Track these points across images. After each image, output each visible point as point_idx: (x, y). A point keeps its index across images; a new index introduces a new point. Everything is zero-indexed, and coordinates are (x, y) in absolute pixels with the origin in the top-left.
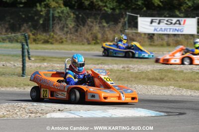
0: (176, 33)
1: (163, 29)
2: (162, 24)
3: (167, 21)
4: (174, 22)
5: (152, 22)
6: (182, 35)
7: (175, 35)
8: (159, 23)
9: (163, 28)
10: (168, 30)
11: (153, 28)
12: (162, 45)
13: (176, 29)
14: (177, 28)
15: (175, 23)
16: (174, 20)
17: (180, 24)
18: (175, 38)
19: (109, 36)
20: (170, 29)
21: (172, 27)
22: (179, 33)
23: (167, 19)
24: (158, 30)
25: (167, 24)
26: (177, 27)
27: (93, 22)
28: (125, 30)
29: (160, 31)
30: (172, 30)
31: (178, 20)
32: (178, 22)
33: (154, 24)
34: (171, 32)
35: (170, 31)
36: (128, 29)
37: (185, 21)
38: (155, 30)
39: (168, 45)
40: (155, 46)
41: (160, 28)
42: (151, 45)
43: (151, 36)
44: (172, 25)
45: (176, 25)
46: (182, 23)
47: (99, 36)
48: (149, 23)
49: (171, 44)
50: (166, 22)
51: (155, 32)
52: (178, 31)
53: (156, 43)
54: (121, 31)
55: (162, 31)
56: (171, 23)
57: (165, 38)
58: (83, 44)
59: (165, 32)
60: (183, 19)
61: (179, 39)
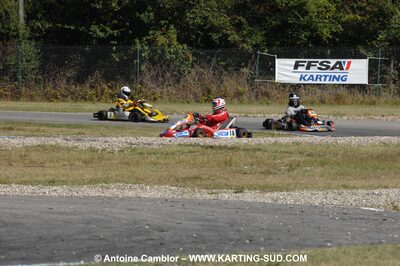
0: (335, 82)
2: (312, 69)
3: (321, 64)
4: (331, 65)
5: (296, 67)
6: (343, 85)
8: (308, 68)
9: (315, 75)
10: (323, 78)
11: (299, 75)
13: (335, 77)
14: (337, 75)
15: (334, 67)
16: (333, 62)
17: (341, 68)
19: (228, 89)
20: (326, 76)
21: (328, 73)
22: (340, 82)
23: (320, 60)
24: (306, 78)
26: (337, 73)
27: (204, 68)
28: (255, 78)
29: (309, 79)
30: (328, 78)
31: (339, 63)
32: (338, 66)
33: (300, 69)
34: (327, 82)
35: (325, 80)
36: (258, 78)
37: (349, 63)
38: (302, 78)
39: (323, 102)
41: (309, 75)
43: (295, 87)
44: (328, 70)
45: (335, 70)
46: (345, 67)
47: (214, 89)
49: (327, 101)
50: (318, 65)
51: (303, 82)
52: (338, 80)
54: (248, 81)
55: (313, 79)
56: (328, 67)
57: (318, 91)
58: (188, 102)
59: (318, 82)
60: (347, 61)
61: (339, 92)
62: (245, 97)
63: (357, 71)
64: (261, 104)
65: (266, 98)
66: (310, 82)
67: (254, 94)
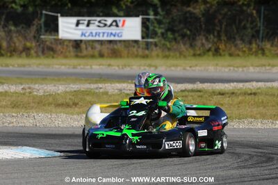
0: (112, 38)
1: (94, 34)
2: (92, 27)
3: (100, 22)
4: (109, 23)
5: (78, 24)
6: (120, 41)
7: (110, 42)
8: (88, 25)
9: (94, 32)
10: (101, 35)
11: (80, 33)
12: (93, 56)
13: (111, 34)
14: (114, 32)
15: (111, 25)
16: (109, 20)
17: (117, 26)
18: (111, 46)
19: (17, 44)
20: (104, 33)
21: (106, 30)
22: (116, 38)
23: (99, 19)
24: (87, 35)
25: (99, 26)
26: (113, 30)
28: (40, 35)
29: (89, 35)
30: (106, 35)
31: (116, 21)
32: (114, 24)
33: (81, 26)
34: (105, 38)
35: (103, 36)
36: (44, 35)
37: (124, 21)
38: (83, 34)
39: (101, 55)
40: (83, 57)
41: (89, 31)
42: (77, 56)
43: (77, 44)
44: (106, 28)
45: (112, 27)
46: (120, 24)
47: (4, 44)
48: (74, 26)
49: (106, 54)
50: (97, 23)
51: (83, 38)
52: (114, 36)
53: (85, 52)
54: (35, 37)
55: (92, 36)
56: (105, 25)
57: (98, 46)
59: (97, 38)
60: (122, 19)
61: (115, 47)
62: (32, 52)
63: (131, 28)
64: (47, 57)
65: (52, 53)
66: (90, 38)
67: (40, 49)
